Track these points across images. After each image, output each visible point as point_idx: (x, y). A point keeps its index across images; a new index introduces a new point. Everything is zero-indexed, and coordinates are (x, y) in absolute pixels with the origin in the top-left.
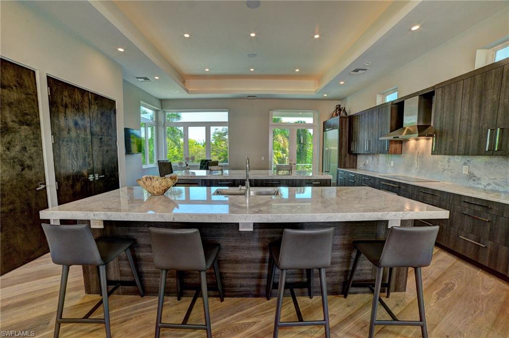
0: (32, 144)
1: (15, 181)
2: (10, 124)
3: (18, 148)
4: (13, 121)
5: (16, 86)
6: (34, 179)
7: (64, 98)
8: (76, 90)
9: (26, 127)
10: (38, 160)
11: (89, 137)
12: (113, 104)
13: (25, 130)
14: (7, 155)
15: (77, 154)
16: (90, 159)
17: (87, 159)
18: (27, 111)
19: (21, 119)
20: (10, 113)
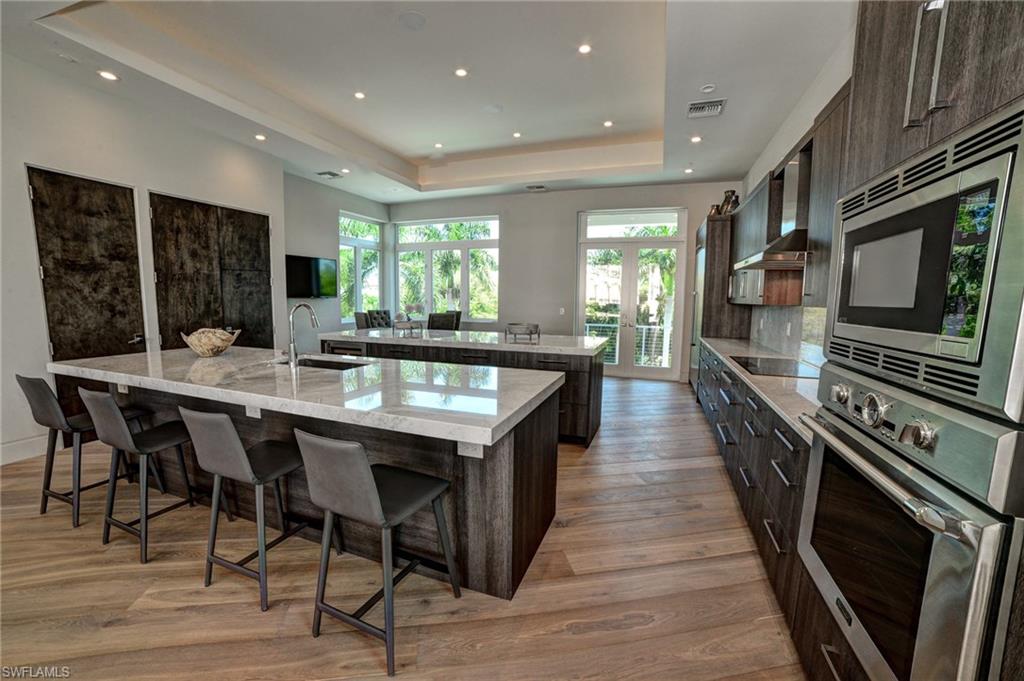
0: (126, 284)
1: (102, 330)
2: (99, 259)
3: (107, 289)
4: (102, 256)
5: (106, 212)
6: (128, 329)
7: (175, 220)
8: (195, 206)
9: (119, 262)
10: (134, 305)
11: (217, 272)
12: (263, 222)
13: (117, 266)
14: (93, 298)
15: (195, 298)
16: (217, 305)
17: (212, 306)
18: (121, 242)
19: (113, 252)
20: (98, 245)
